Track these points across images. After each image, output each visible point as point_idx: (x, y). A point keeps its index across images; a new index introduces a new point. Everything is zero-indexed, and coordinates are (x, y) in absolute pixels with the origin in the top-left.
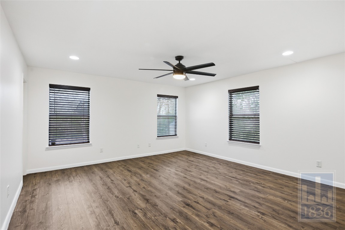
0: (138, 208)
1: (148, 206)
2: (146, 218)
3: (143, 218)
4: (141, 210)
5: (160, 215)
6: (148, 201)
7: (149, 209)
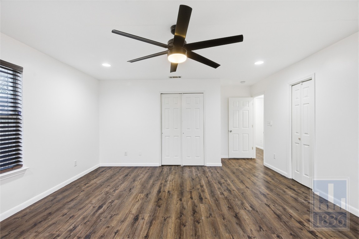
0: (248, 211)
1: (237, 210)
2: (242, 201)
3: (245, 201)
4: (245, 209)
5: (230, 200)
6: (236, 215)
7: (237, 207)
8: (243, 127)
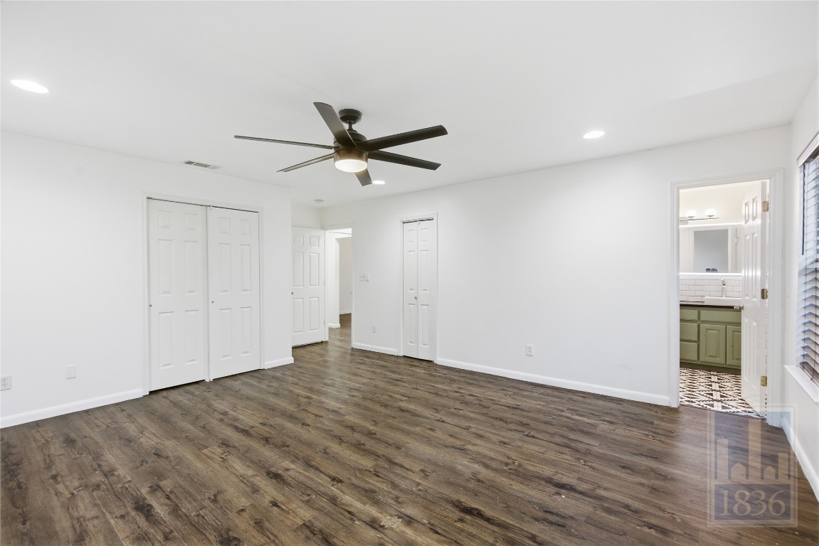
8: (311, 285)
